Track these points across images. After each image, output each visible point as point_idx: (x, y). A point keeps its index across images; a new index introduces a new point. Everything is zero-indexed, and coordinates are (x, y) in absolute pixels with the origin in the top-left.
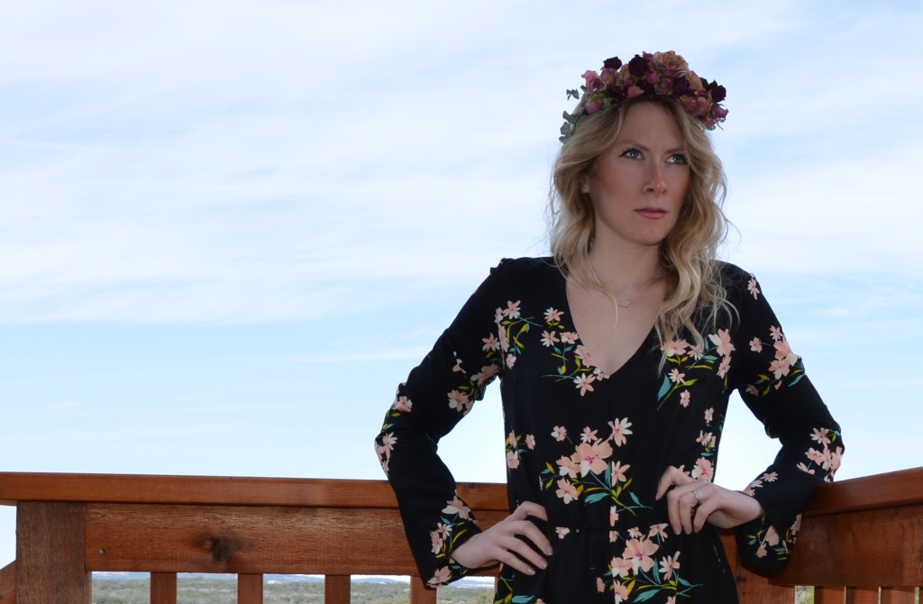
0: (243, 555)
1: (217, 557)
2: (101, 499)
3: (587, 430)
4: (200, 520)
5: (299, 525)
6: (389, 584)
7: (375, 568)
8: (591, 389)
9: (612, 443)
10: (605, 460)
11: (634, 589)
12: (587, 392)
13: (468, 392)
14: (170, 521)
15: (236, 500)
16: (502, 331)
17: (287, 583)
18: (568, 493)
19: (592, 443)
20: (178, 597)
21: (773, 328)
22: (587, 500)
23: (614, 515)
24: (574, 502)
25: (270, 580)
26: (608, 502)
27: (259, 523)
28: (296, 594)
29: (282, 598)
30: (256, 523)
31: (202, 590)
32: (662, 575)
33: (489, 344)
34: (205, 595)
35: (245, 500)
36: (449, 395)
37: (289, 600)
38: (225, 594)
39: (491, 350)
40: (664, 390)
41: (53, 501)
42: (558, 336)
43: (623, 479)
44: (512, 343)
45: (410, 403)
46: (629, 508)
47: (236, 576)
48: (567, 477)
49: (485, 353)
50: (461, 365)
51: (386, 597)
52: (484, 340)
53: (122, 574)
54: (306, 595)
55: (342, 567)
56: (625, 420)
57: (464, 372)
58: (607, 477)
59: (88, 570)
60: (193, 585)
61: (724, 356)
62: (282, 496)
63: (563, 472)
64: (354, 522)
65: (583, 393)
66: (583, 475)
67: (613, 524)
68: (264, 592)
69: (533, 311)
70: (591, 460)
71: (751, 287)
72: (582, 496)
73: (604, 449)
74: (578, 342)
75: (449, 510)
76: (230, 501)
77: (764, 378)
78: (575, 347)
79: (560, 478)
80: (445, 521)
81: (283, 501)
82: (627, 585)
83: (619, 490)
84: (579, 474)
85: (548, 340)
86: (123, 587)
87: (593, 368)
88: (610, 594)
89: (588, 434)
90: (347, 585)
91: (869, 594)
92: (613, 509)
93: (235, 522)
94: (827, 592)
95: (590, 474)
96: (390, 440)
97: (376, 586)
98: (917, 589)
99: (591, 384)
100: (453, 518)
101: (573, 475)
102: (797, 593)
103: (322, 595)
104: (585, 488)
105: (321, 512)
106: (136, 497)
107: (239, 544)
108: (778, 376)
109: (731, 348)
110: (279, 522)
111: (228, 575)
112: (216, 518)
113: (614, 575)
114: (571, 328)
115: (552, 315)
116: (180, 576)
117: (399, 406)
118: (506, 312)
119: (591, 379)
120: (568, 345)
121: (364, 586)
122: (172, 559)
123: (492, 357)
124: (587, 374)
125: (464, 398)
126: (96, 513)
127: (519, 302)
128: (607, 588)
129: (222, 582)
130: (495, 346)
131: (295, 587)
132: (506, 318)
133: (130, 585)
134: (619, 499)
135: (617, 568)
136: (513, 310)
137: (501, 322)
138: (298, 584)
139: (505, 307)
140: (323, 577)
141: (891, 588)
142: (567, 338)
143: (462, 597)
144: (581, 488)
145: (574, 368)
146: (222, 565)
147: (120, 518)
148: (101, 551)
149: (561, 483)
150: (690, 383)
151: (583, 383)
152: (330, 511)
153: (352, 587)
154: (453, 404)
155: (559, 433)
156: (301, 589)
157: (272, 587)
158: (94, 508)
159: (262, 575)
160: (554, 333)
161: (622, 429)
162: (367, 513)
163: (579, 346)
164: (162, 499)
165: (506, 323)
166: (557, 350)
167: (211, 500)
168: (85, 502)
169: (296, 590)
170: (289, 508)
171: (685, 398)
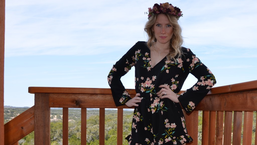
0: (82, 104)
1: (77, 105)
2: (52, 92)
3: (148, 78)
4: (73, 97)
5: (94, 98)
6: (113, 110)
7: (110, 107)
8: (150, 70)
10: (150, 84)
11: (156, 110)
13: (128, 68)
14: (67, 97)
15: (81, 93)
17: (91, 110)
18: (143, 90)
19: (148, 81)
20: (69, 113)
21: (193, 56)
22: (146, 92)
23: (151, 95)
25: (88, 109)
27: (86, 97)
29: (90, 113)
30: (85, 97)
32: (160, 106)
34: (74, 112)
35: (83, 93)
36: (125, 68)
37: (92, 114)
38: (78, 112)
39: (134, 60)
40: (163, 69)
41: (42, 93)
42: (147, 59)
43: (153, 87)
45: (116, 69)
46: (154, 93)
47: (81, 109)
48: (143, 87)
50: (128, 62)
51: (112, 113)
52: (132, 57)
53: (57, 108)
54: (95, 112)
55: (103, 107)
56: (155, 76)
57: (129, 63)
59: (50, 107)
60: (72, 111)
61: (180, 63)
63: (142, 86)
64: (106, 97)
65: (148, 71)
66: (146, 87)
67: (151, 97)
68: (87, 112)
69: (143, 53)
70: (148, 84)
72: (145, 91)
73: (151, 82)
74: (150, 60)
75: (124, 94)
76: (79, 93)
77: (190, 68)
78: (149, 61)
79: (141, 87)
80: (123, 96)
81: (91, 93)
82: (154, 109)
83: (152, 90)
84: (145, 87)
86: (57, 111)
87: (151, 65)
88: (151, 112)
89: (148, 79)
90: (104, 110)
91: (214, 112)
92: (151, 94)
93: (80, 97)
94: (205, 112)
95: (147, 87)
96: (111, 77)
97: (110, 111)
98: (224, 111)
99: (150, 69)
100: (125, 96)
101: (144, 87)
102: (199, 112)
103: (99, 113)
104: (146, 90)
105: (99, 95)
106: (60, 92)
107: (81, 102)
108: (192, 67)
109: (182, 61)
110: (90, 97)
111: (79, 108)
112: (76, 96)
113: (152, 108)
114: (150, 57)
115: (147, 54)
116: (69, 108)
117: (113, 70)
118: (137, 52)
119: (150, 68)
120: (148, 60)
121: (108, 111)
122: (67, 105)
125: (127, 69)
126: (51, 95)
127: (140, 50)
128: (150, 110)
129: (78, 110)
131: (93, 111)
133: (58, 110)
134: (152, 92)
135: (152, 106)
136: (139, 52)
138: (94, 110)
139: (137, 51)
140: (99, 109)
141: (219, 111)
142: (148, 59)
143: (128, 113)
144: (145, 90)
145: (147, 65)
146: (78, 106)
147: (56, 96)
148: (52, 103)
149: (142, 88)
150: (169, 68)
151: (149, 69)
152: (101, 95)
153: (105, 111)
154: (125, 70)
155: (142, 78)
156: (95, 111)
157: (88, 111)
158: (51, 94)
159: (86, 108)
160: (146, 58)
161: (154, 78)
162: (108, 95)
164: (65, 92)
165: (137, 54)
166: (145, 61)
167: (76, 92)
168: (49, 93)
169: (93, 112)
170: (92, 94)
171: (167, 71)
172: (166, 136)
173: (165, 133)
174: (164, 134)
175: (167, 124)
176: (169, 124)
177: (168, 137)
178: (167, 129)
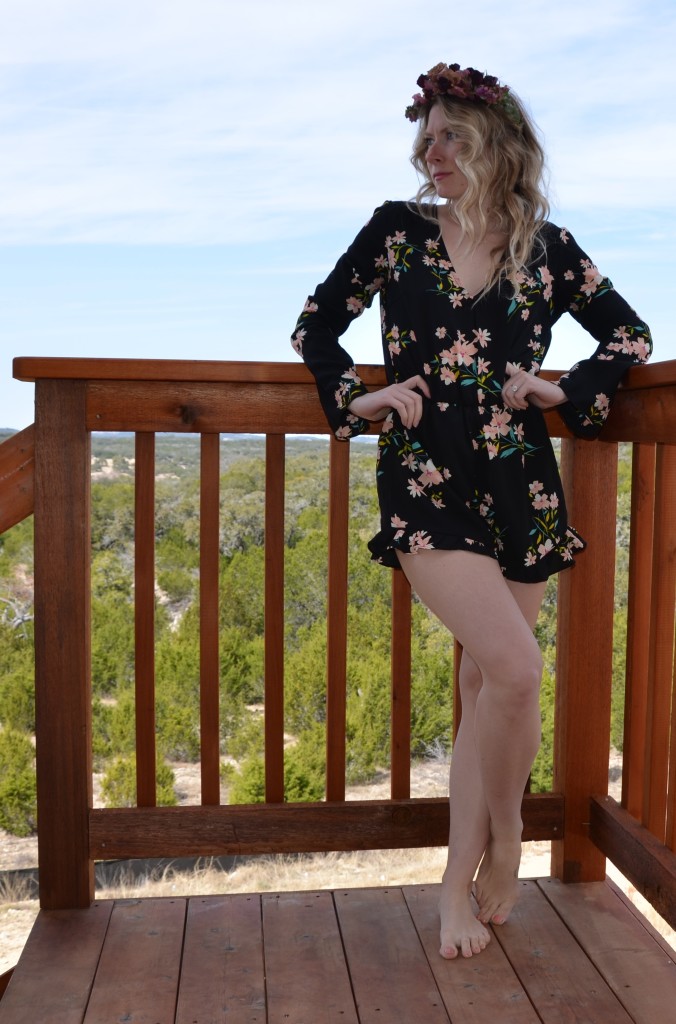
0: (205, 419)
1: (185, 421)
2: (98, 377)
3: (459, 333)
4: (172, 392)
5: (247, 396)
6: (314, 441)
7: (304, 428)
8: (460, 304)
9: (477, 345)
10: (472, 356)
11: (500, 448)
12: (457, 306)
13: (362, 299)
14: (150, 393)
15: (199, 378)
16: (391, 253)
18: (448, 378)
19: (461, 343)
20: (156, 450)
21: (582, 261)
22: (462, 383)
23: (480, 393)
24: (452, 384)
25: (225, 437)
26: (475, 386)
27: (217, 395)
28: (244, 448)
29: (234, 451)
30: (214, 395)
31: (174, 445)
32: (516, 436)
33: (380, 262)
34: (176, 449)
35: (206, 378)
36: (347, 300)
37: (239, 453)
38: (191, 448)
39: (381, 266)
40: (512, 308)
41: (62, 379)
42: (437, 262)
43: (486, 371)
44: (399, 263)
45: (317, 306)
46: (492, 391)
47: (199, 435)
49: (377, 268)
50: (358, 278)
51: (312, 450)
52: (376, 259)
53: (114, 433)
54: (252, 449)
55: (279, 428)
56: (486, 330)
57: (360, 283)
58: (474, 368)
59: (88, 430)
60: (167, 442)
61: (547, 284)
62: (234, 375)
63: (444, 362)
64: (288, 394)
65: (454, 307)
66: (460, 364)
67: (480, 402)
69: (416, 240)
70: (463, 355)
71: (563, 236)
72: (459, 380)
73: (471, 349)
74: (452, 269)
75: (347, 376)
76: (195, 378)
77: (579, 297)
78: (449, 272)
79: (443, 366)
81: (235, 379)
82: (495, 445)
83: (484, 379)
84: (456, 364)
85: (428, 261)
86: (115, 443)
87: (461, 289)
89: (459, 336)
90: (282, 441)
92: (480, 391)
93: (199, 394)
94: (642, 447)
95: (463, 365)
96: (303, 333)
97: (304, 442)
99: (460, 301)
101: (452, 364)
102: (619, 448)
103: (264, 449)
104: (460, 375)
105: (263, 387)
106: (125, 375)
107: (202, 411)
108: (588, 294)
109: (551, 278)
110: (232, 394)
111: (194, 434)
112: (184, 392)
113: (487, 438)
114: (446, 258)
115: (430, 244)
116: (157, 434)
117: (308, 309)
118: (395, 239)
119: (460, 297)
120: (443, 269)
121: (295, 442)
122: (151, 422)
123: (381, 271)
124: (458, 293)
125: (359, 303)
126: (94, 387)
127: (404, 232)
128: (480, 447)
130: (385, 264)
131: (244, 443)
132: (395, 244)
133: (120, 441)
134: (484, 384)
135: (488, 433)
136: (400, 238)
137: (390, 247)
138: (246, 441)
139: (393, 235)
140: (264, 435)
142: (442, 264)
144: (458, 373)
145: (449, 288)
146: (189, 426)
147: (112, 391)
148: (98, 416)
149: (443, 370)
150: (530, 304)
151: (455, 299)
152: (270, 386)
153: (286, 443)
154: (350, 307)
156: (248, 444)
157: (226, 443)
158: (93, 383)
159: (218, 434)
161: (483, 336)
162: (298, 387)
163: (452, 272)
164: (143, 376)
165: (395, 247)
166: (435, 270)
167: (181, 378)
168: (86, 379)
170: (239, 384)
171: (525, 314)
172: (540, 537)
173: (535, 527)
174: (533, 532)
175: (538, 497)
176: (545, 496)
177: (546, 539)
178: (540, 513)
